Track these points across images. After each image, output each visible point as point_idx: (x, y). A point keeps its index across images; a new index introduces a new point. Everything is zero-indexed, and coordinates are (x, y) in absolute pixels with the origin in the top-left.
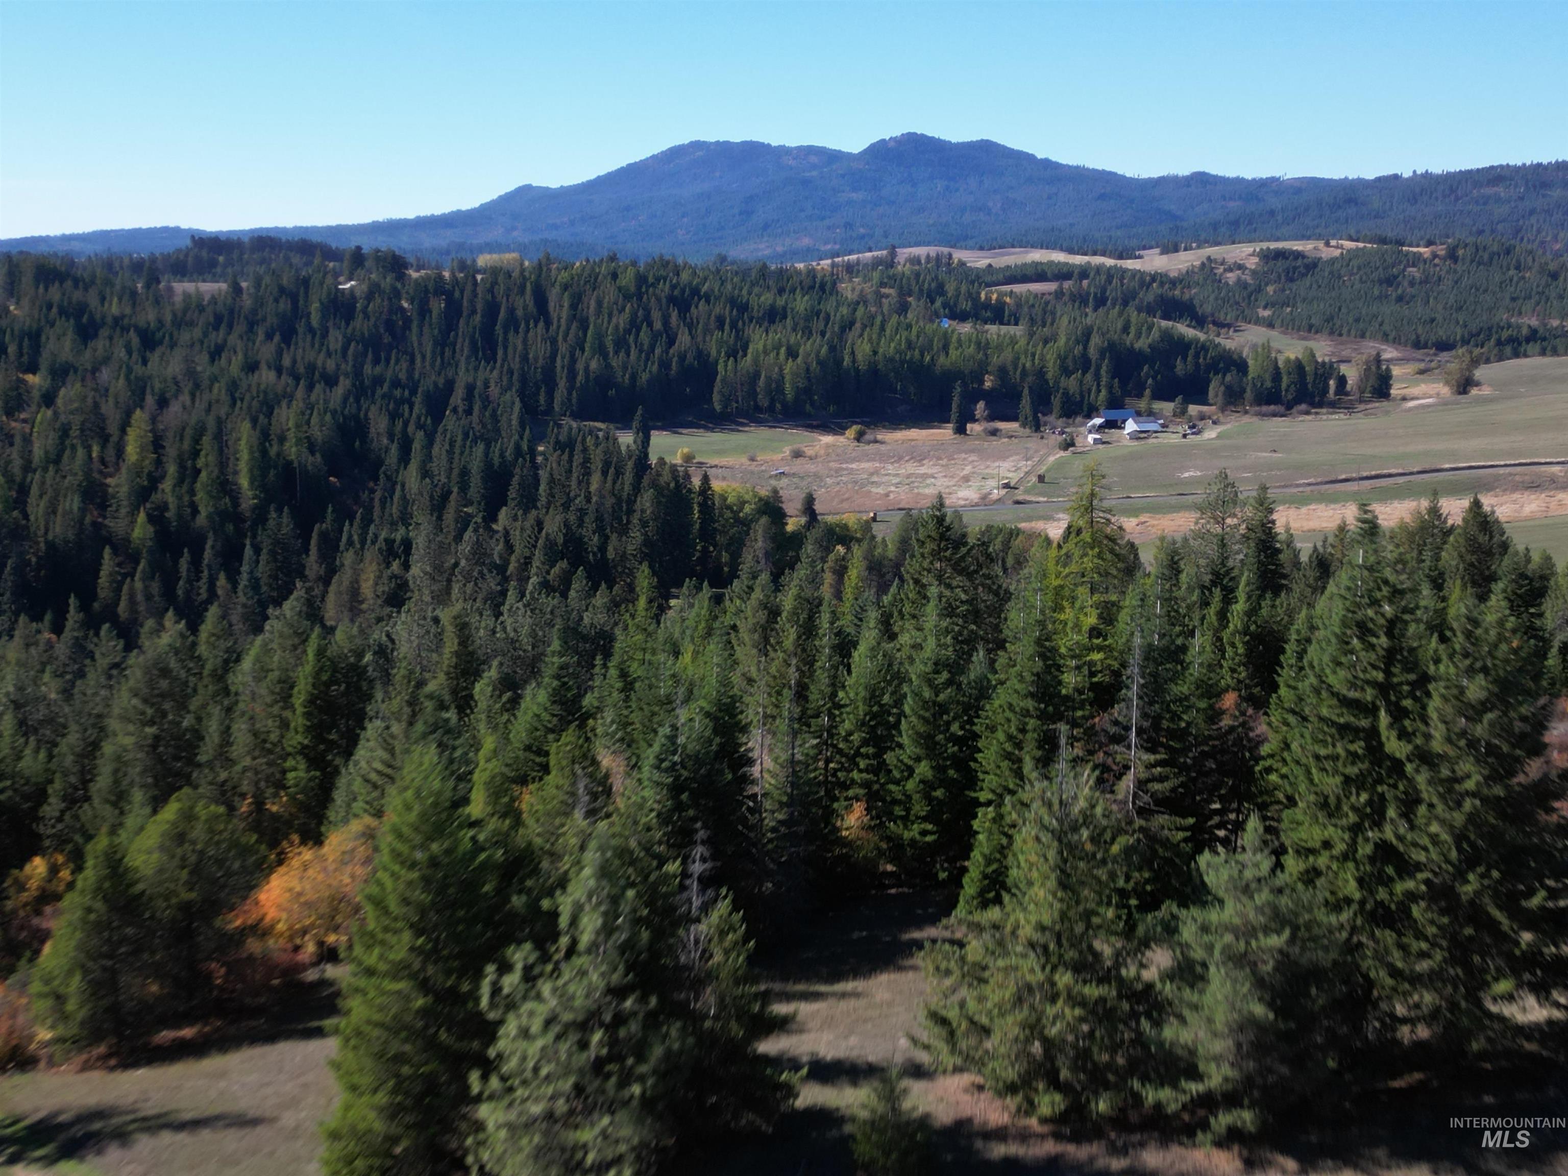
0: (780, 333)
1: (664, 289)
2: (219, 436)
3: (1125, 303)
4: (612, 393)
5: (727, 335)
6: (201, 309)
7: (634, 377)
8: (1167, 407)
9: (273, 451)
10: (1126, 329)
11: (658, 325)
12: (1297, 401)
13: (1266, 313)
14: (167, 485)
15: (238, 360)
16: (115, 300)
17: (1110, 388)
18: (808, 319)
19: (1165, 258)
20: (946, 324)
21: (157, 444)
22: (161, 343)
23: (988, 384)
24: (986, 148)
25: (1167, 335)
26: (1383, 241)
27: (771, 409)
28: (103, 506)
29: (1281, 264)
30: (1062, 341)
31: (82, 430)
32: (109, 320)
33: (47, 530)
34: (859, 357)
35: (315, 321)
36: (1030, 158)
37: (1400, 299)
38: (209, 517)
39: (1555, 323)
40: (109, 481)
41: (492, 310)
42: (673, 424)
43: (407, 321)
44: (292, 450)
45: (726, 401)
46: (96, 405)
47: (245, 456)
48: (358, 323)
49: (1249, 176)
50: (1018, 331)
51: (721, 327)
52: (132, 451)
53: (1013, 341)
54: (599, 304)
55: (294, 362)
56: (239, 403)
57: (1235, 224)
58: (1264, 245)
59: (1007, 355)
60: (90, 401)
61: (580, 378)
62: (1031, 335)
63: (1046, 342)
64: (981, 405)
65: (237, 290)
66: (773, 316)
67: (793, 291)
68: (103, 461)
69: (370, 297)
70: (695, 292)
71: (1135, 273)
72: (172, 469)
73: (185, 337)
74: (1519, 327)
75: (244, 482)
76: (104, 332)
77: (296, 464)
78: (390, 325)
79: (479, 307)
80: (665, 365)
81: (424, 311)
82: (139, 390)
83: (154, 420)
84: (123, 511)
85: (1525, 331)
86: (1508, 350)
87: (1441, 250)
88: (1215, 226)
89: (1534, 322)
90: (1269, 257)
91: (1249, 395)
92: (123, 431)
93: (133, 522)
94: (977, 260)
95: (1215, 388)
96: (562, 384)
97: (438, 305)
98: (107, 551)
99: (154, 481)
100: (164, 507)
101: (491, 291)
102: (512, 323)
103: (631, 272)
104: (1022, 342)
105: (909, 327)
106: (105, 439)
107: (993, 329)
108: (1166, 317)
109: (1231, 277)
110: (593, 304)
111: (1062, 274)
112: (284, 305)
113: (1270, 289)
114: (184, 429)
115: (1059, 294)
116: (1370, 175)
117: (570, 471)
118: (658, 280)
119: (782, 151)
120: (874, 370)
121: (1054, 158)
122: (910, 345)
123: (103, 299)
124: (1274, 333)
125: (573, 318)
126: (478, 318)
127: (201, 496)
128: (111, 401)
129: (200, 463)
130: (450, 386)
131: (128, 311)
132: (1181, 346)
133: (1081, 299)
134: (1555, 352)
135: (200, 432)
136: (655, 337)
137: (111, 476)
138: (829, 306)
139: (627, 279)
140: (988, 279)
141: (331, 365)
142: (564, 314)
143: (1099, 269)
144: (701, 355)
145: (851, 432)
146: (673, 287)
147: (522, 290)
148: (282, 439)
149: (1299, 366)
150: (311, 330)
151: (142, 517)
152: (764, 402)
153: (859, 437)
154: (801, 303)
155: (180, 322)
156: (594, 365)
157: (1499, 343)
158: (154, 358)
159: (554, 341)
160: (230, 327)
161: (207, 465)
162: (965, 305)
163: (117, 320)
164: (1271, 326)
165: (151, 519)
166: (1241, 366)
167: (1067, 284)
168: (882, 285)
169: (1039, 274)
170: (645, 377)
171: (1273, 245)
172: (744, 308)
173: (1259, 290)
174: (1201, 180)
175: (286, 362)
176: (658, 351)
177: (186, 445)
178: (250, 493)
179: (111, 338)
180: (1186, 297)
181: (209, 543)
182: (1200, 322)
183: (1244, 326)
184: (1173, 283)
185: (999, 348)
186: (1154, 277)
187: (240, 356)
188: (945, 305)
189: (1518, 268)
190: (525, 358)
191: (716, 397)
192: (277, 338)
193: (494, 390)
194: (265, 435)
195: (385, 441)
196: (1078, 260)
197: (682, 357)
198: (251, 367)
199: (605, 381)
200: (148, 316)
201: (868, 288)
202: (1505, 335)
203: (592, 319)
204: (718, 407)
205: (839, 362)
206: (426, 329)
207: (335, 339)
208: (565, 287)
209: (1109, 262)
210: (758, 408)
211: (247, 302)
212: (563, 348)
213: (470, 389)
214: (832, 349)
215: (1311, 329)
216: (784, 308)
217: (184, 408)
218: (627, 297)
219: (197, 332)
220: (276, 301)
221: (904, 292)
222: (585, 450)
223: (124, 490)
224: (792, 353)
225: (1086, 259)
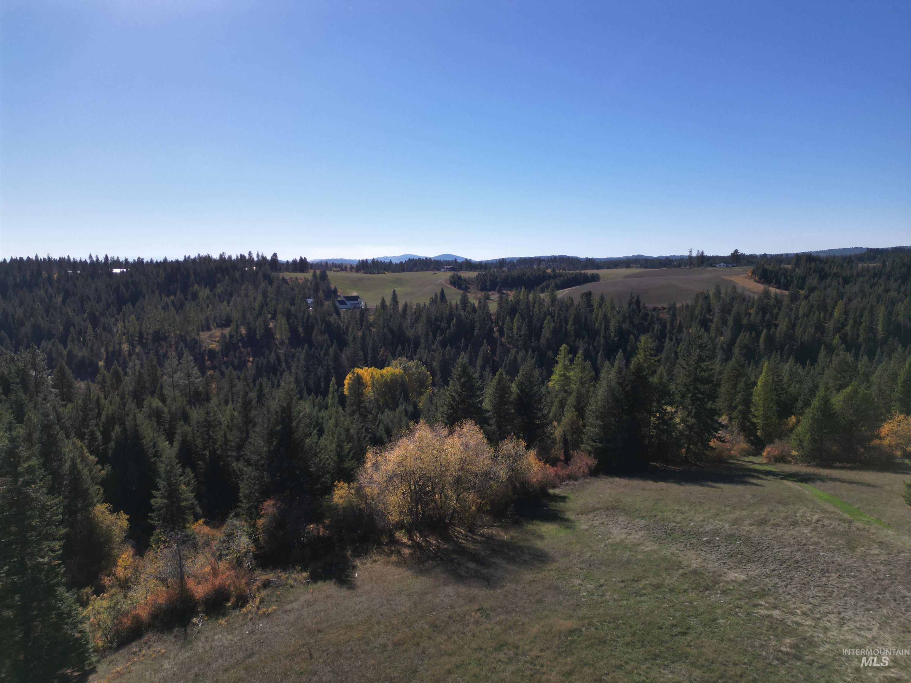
2: (871, 311)
6: (868, 271)
9: (893, 319)
14: (848, 328)
15: (881, 289)
16: (835, 267)
21: (846, 313)
22: (851, 282)
28: (823, 333)
31: (818, 307)
32: (832, 274)
33: (801, 338)
38: (864, 339)
40: (826, 325)
44: (901, 319)
46: (824, 299)
47: (881, 319)
52: (836, 314)
55: (906, 290)
56: (880, 302)
60: (822, 298)
65: (884, 265)
68: (824, 318)
72: (851, 322)
73: (861, 279)
75: (880, 328)
76: (829, 278)
77: (902, 324)
82: (841, 296)
83: (846, 305)
84: (830, 334)
92: (834, 308)
93: (834, 338)
98: (823, 346)
99: (843, 325)
100: (846, 335)
106: (826, 311)
112: (904, 270)
114: (857, 308)
123: (830, 267)
127: (861, 332)
128: (830, 298)
129: (863, 320)
131: (840, 271)
135: (864, 309)
137: (827, 323)
148: (897, 315)
151: (837, 336)
155: (859, 275)
158: (847, 287)
160: (880, 278)
161: (865, 321)
163: (835, 274)
165: (840, 338)
175: (902, 289)
177: (857, 315)
178: (881, 332)
179: (832, 280)
181: (863, 347)
187: (883, 287)
192: (899, 281)
194: (890, 313)
198: (887, 291)
200: (847, 273)
211: (888, 269)
217: (858, 302)
219: (866, 278)
220: (901, 268)
223: (832, 327)
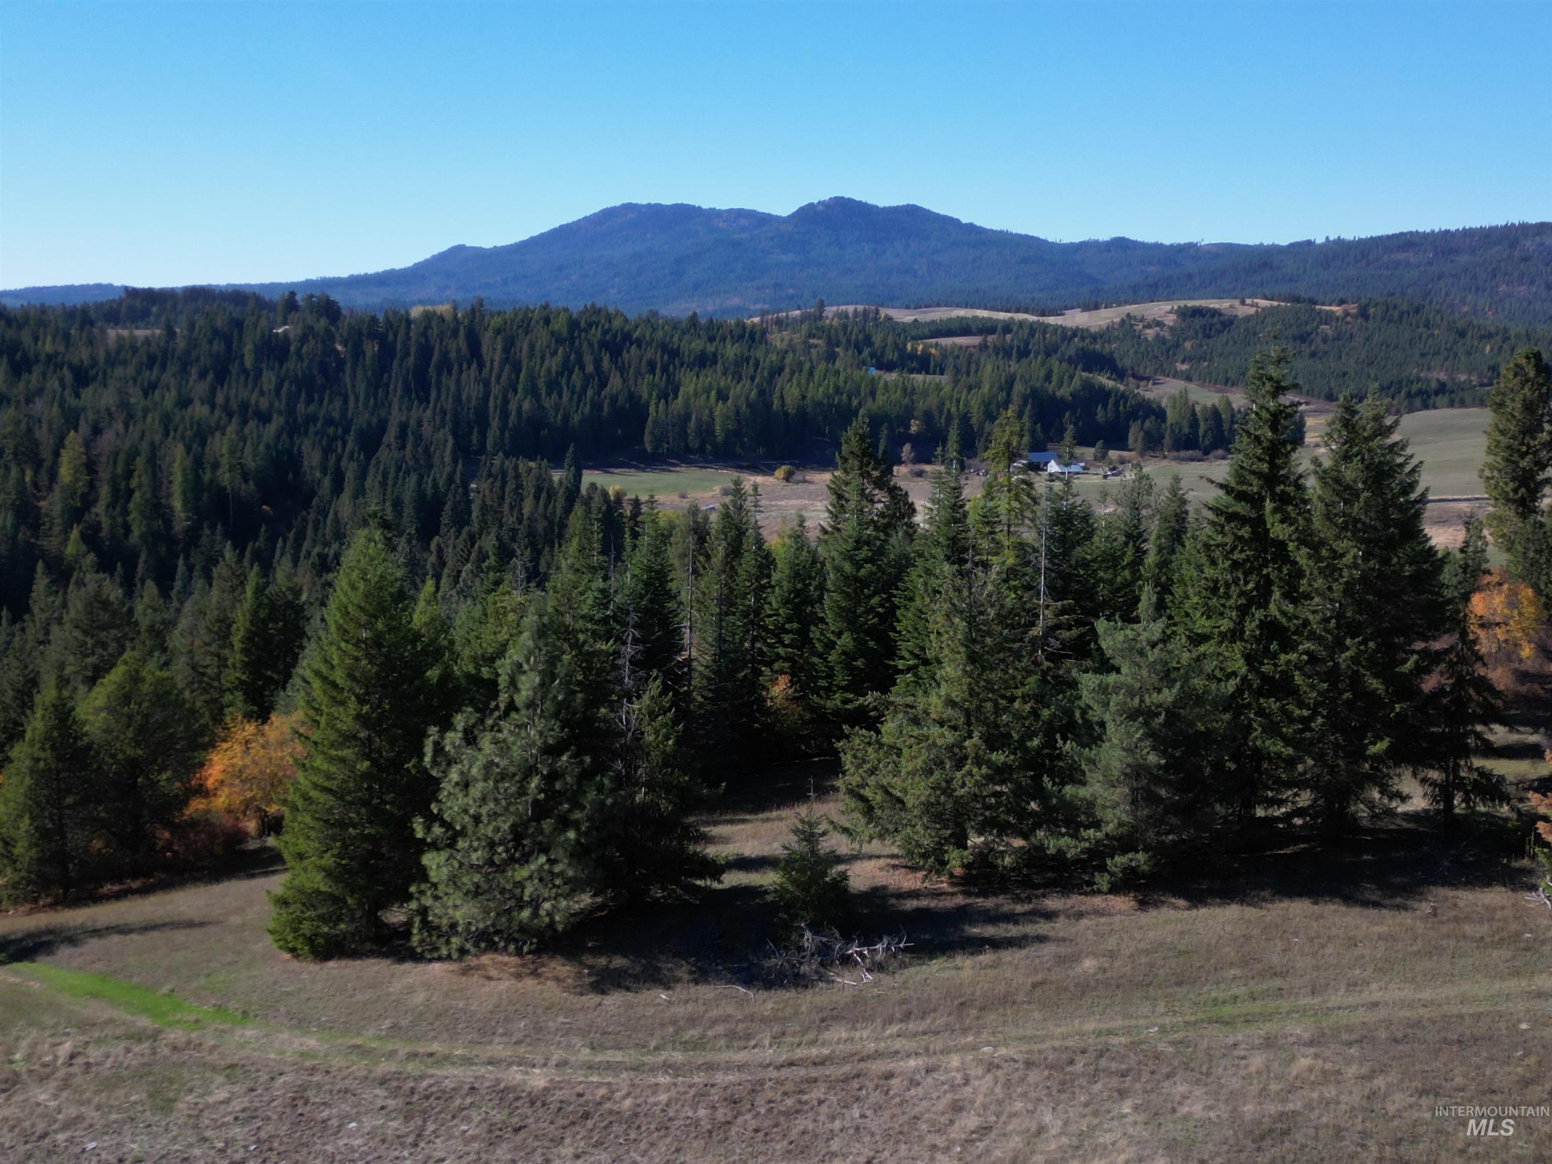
0: (711, 377)
1: (596, 334)
2: (152, 460)
3: (1048, 355)
4: (544, 432)
5: (659, 378)
6: (134, 350)
7: (566, 418)
8: (1089, 452)
9: (207, 477)
10: (1048, 378)
11: (590, 368)
12: (1214, 446)
13: (1184, 367)
14: (100, 509)
15: (171, 396)
16: (49, 339)
17: (1033, 432)
18: (737, 364)
19: (1086, 315)
20: (874, 372)
21: (90, 467)
22: (94, 378)
23: (914, 429)
24: (912, 211)
25: (1088, 386)
26: (1297, 300)
27: (702, 450)
28: (35, 527)
29: (1198, 322)
30: (986, 388)
31: (15, 454)
32: (43, 357)
34: (788, 400)
35: (249, 361)
36: (956, 222)
37: (1313, 355)
38: (142, 536)
39: (1463, 378)
40: (42, 504)
41: (425, 352)
42: (605, 464)
43: (341, 363)
44: (225, 477)
45: (658, 442)
46: (30, 430)
47: (178, 478)
48: (291, 364)
49: (1167, 242)
50: (944, 379)
51: (652, 371)
52: (65, 472)
53: (938, 387)
54: (532, 347)
55: (227, 399)
56: (172, 434)
57: (1156, 285)
58: (1182, 303)
59: (932, 401)
60: (23, 426)
61: (513, 418)
62: (956, 382)
63: (970, 389)
64: (907, 448)
65: (171, 333)
66: (703, 361)
67: (724, 339)
68: (36, 485)
69: (304, 339)
70: (627, 337)
71: (1056, 328)
72: (104, 491)
73: (119, 371)
74: (1428, 381)
75: (177, 504)
76: (37, 370)
77: (229, 490)
78: (323, 368)
79: (413, 350)
80: (596, 406)
81: (357, 353)
82: (72, 419)
83: (88, 444)
84: (56, 529)
85: (1434, 385)
86: (1418, 401)
87: (1353, 308)
88: (1135, 289)
89: (1443, 377)
90: (1186, 314)
91: (1167, 440)
92: (57, 455)
93: (66, 540)
94: (905, 317)
95: (1134, 434)
96: (495, 424)
97: (371, 348)
98: (40, 563)
99: (88, 501)
100: (97, 527)
101: (424, 334)
102: (445, 365)
103: (562, 318)
104: (947, 389)
105: (837, 372)
106: (38, 464)
107: (919, 378)
108: (1086, 369)
109: (1150, 333)
110: (526, 347)
111: (987, 328)
112: (218, 347)
113: (1188, 345)
114: (117, 454)
115: (983, 347)
116: (1284, 241)
117: (502, 498)
118: (590, 325)
119: (713, 214)
120: (802, 413)
121: (978, 223)
122: (838, 390)
123: (35, 339)
124: (1191, 386)
125: (506, 360)
126: (411, 360)
127: (134, 516)
128: (45, 426)
129: (134, 483)
130: (383, 426)
131: (61, 349)
132: (1103, 395)
133: (1005, 352)
134: (1463, 404)
135: (133, 454)
136: (587, 379)
137: (44, 499)
138: (759, 353)
139: (559, 324)
140: (914, 333)
141: (264, 403)
142: (497, 358)
143: (1021, 324)
144: (633, 398)
145: (780, 472)
146: (605, 332)
147: (455, 334)
148: (216, 466)
149: (1215, 413)
150: (245, 371)
151: (75, 534)
152: (693, 441)
153: (788, 478)
154: (731, 351)
155: (113, 360)
156: (526, 405)
157: (1409, 395)
158: (87, 393)
159: (487, 383)
160: (163, 368)
161: (140, 486)
162: (891, 355)
163: (50, 358)
164: (1189, 379)
165: (83, 536)
166: (1160, 414)
167: (990, 338)
168: (811, 335)
169: (964, 328)
170: (576, 418)
171: (1191, 304)
172: (674, 353)
173: (1177, 345)
174: (1121, 245)
175: (220, 399)
176: (590, 393)
177: (119, 470)
178: (182, 515)
179: (44, 375)
180: (1107, 350)
181: (143, 558)
182: (1120, 374)
183: (1162, 379)
184: (1094, 337)
185: (925, 394)
186: (1075, 332)
187: (174, 392)
188: (872, 355)
189: (1427, 326)
190: (458, 399)
191: (647, 438)
192: (210, 376)
193: (427, 429)
194: (198, 463)
195: (318, 474)
196: (1003, 316)
197: (614, 399)
198: (184, 403)
199: (537, 422)
200: (82, 354)
201: (797, 338)
202: (1415, 388)
203: (525, 362)
204: (649, 448)
205: (768, 405)
206: (359, 372)
207: (269, 379)
208: (498, 331)
209: (1032, 318)
210: (688, 450)
211: (181, 344)
212: (495, 390)
213: (403, 428)
214: (762, 393)
215: (1228, 382)
216: (715, 354)
217: (117, 434)
218: (559, 341)
219: (131, 370)
220: (210, 342)
221: (832, 343)
222: (517, 476)
223: (58, 508)
224: (722, 396)
225: (1009, 315)
